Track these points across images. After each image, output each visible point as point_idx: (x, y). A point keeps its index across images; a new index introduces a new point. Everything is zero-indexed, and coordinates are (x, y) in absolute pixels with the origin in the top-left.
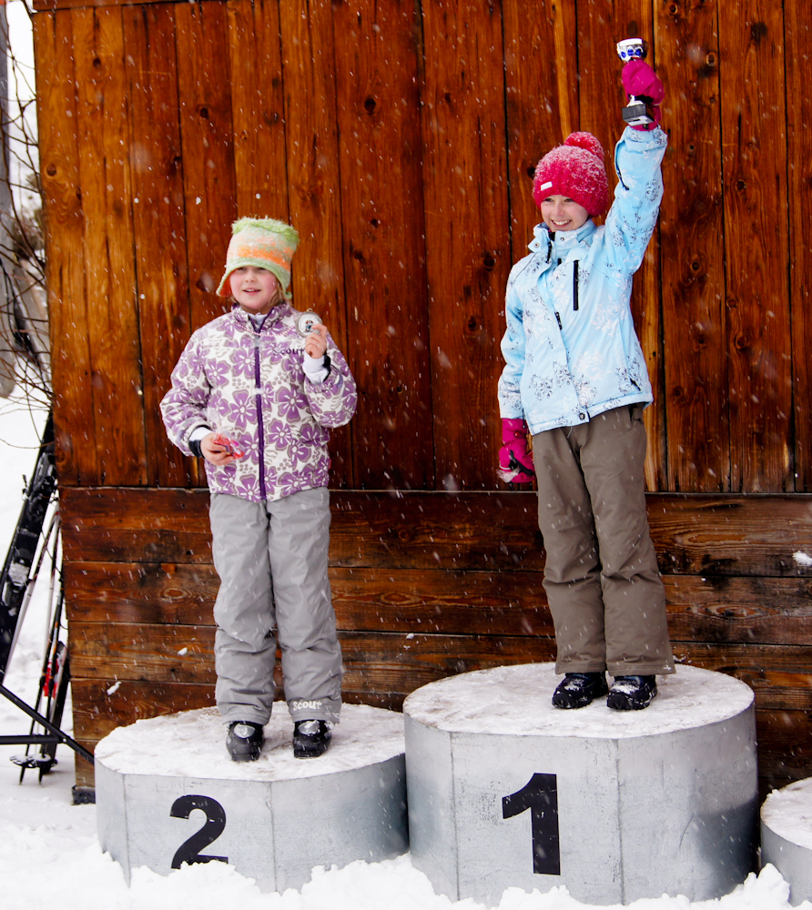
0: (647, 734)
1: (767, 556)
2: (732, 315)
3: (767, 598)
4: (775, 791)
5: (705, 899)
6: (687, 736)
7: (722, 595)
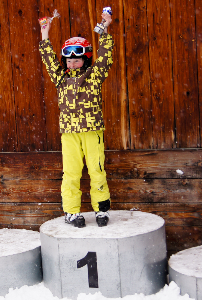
0: (128, 236)
1: (167, 171)
2: (153, 85)
3: (167, 186)
4: (173, 255)
5: (150, 294)
6: (142, 237)
7: (151, 186)
